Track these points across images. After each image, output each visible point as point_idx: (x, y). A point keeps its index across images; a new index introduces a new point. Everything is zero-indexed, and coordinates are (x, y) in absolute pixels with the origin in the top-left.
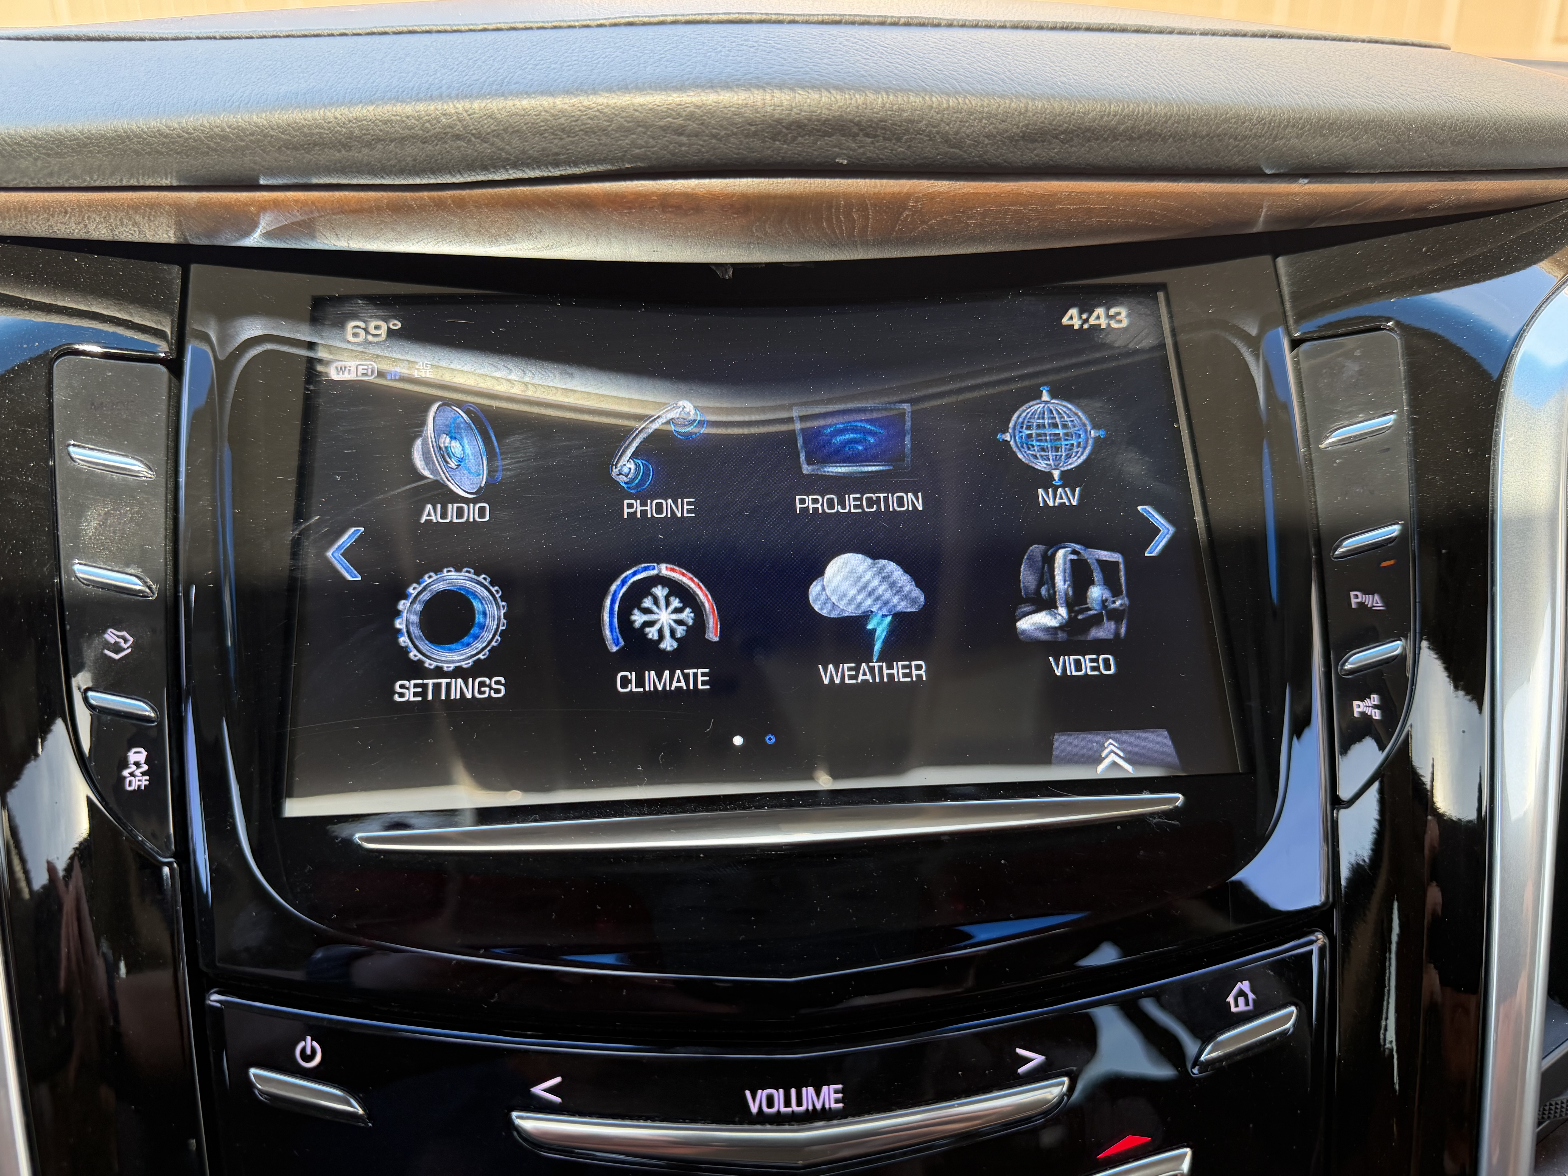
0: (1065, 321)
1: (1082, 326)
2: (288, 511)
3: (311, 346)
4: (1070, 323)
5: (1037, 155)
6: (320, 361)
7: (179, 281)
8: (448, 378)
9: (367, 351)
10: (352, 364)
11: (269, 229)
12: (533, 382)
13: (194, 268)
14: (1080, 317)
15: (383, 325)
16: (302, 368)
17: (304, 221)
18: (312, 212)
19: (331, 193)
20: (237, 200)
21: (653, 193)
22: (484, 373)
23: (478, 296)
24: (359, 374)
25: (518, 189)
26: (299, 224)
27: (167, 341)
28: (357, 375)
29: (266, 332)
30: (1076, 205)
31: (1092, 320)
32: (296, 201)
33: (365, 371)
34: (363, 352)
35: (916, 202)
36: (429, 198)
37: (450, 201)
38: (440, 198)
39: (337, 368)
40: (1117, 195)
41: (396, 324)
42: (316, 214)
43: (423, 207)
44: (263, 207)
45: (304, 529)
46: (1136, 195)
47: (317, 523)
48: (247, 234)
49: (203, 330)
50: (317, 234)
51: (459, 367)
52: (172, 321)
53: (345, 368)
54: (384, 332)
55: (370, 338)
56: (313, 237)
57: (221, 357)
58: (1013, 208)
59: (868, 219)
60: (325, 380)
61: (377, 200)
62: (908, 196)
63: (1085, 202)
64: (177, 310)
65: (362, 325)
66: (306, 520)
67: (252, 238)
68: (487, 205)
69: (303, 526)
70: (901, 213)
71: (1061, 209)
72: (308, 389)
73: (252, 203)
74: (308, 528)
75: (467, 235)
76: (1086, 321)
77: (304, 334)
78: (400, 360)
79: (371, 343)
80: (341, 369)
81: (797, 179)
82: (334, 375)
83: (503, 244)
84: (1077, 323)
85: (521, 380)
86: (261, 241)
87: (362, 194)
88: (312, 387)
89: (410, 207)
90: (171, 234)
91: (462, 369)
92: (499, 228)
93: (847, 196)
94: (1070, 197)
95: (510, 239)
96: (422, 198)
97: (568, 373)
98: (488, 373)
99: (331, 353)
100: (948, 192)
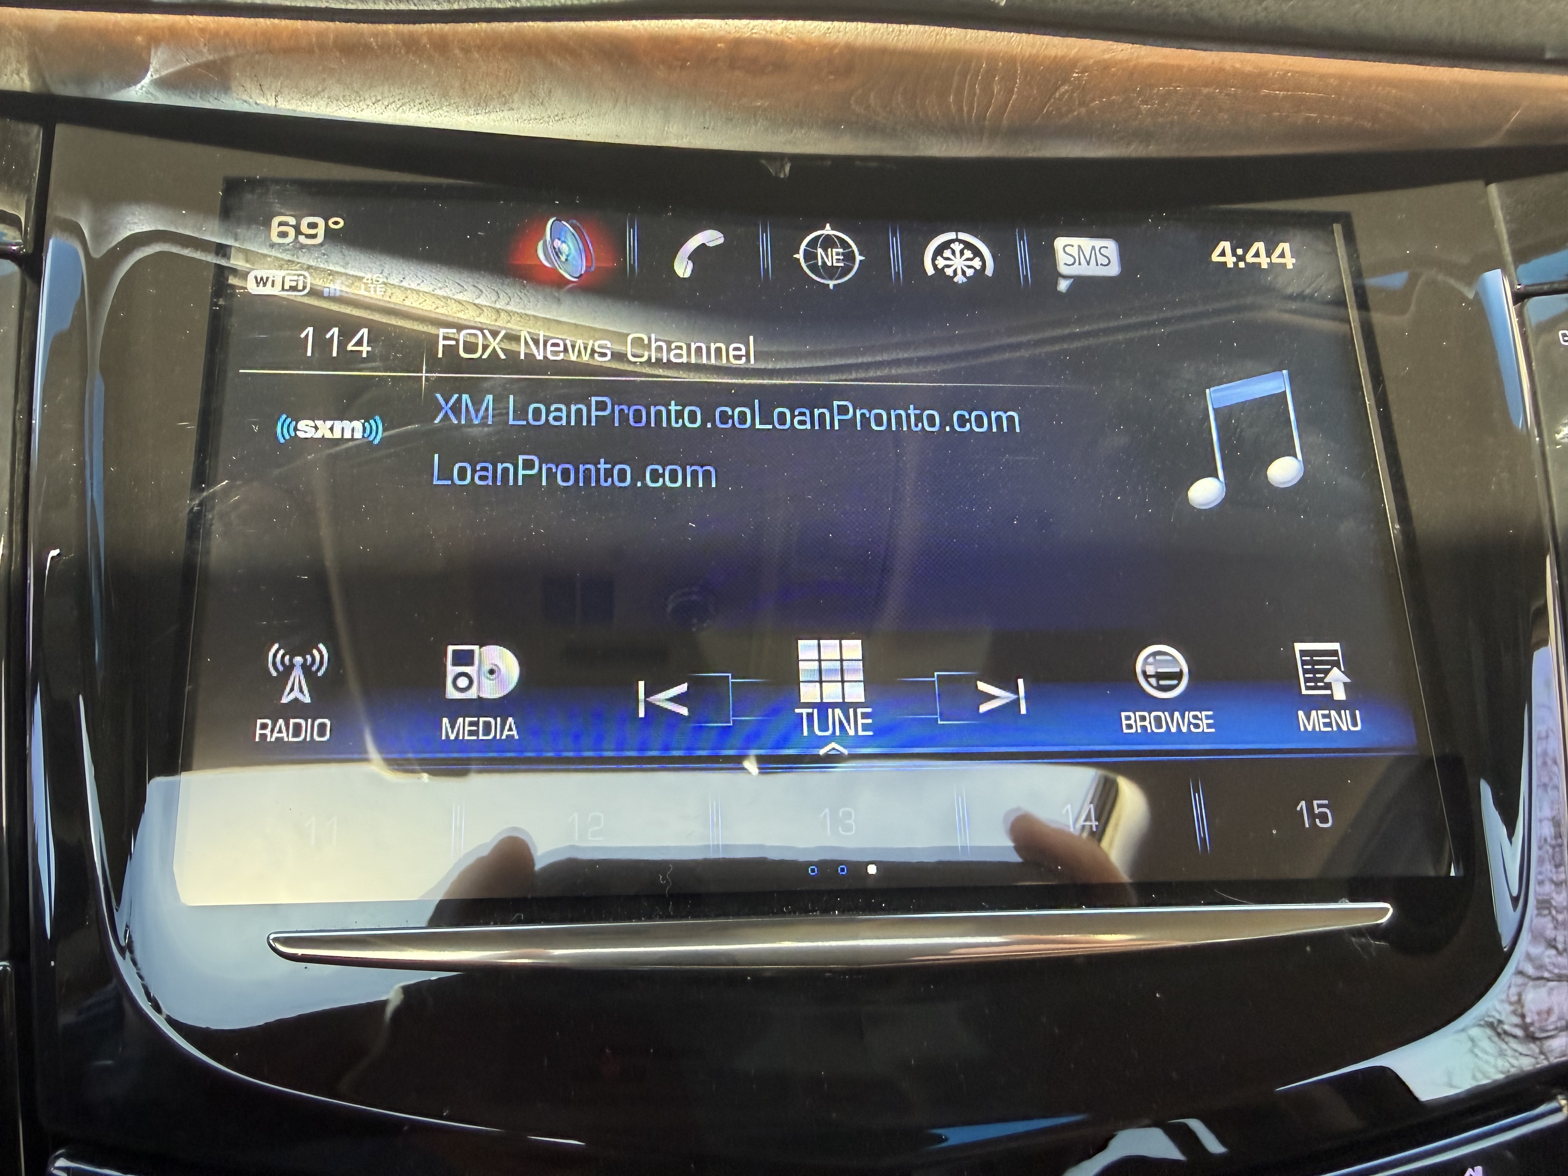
0: (1215, 257)
1: (1236, 264)
2: (187, 471)
3: (222, 250)
4: (1222, 259)
5: (1266, 9)
6: (234, 271)
7: (39, 147)
8: (397, 299)
9: (295, 259)
10: (277, 275)
11: (164, 73)
12: (509, 308)
13: (61, 131)
14: (1234, 254)
15: (320, 221)
16: (210, 275)
17: (214, 62)
18: (225, 48)
19: (252, 21)
20: (116, 23)
21: (720, 39)
22: (445, 294)
23: (450, 187)
24: (287, 287)
25: (525, 24)
26: (208, 66)
27: (20, 229)
28: (283, 289)
29: (161, 228)
30: (1288, 90)
31: (1249, 258)
32: (202, 31)
33: (294, 284)
34: (289, 261)
35: (1083, 72)
36: (397, 34)
37: (425, 40)
38: (411, 35)
39: (256, 278)
40: (1342, 79)
41: (338, 223)
42: (232, 53)
43: (386, 48)
44: (154, 39)
45: (206, 497)
46: (1368, 81)
47: (226, 491)
48: (134, 80)
49: (74, 219)
50: (234, 84)
51: (414, 286)
52: (28, 201)
53: (267, 278)
54: (321, 231)
55: (302, 239)
56: (225, 88)
57: (96, 255)
58: (1205, 91)
59: (1011, 92)
60: (240, 293)
61: (320, 34)
62: (1073, 64)
63: (1299, 87)
64: (35, 186)
65: (292, 221)
66: (209, 486)
67: (139, 86)
68: (479, 48)
69: (205, 494)
70: (1057, 89)
71: (1266, 96)
72: (216, 305)
73: (138, 30)
74: (213, 496)
75: (445, 95)
76: (1241, 258)
77: (212, 233)
78: (337, 273)
79: (303, 246)
80: (262, 279)
81: (927, 27)
82: (252, 288)
83: (494, 110)
84: (1230, 260)
85: (492, 305)
86: (152, 90)
87: (299, 24)
88: (221, 302)
89: (368, 47)
90: (24, 74)
91: (418, 288)
92: (492, 86)
93: (992, 58)
94: (1283, 80)
95: (506, 103)
96: (386, 34)
97: (555, 297)
98: (450, 294)
99: (247, 261)
100: (1127, 61)
